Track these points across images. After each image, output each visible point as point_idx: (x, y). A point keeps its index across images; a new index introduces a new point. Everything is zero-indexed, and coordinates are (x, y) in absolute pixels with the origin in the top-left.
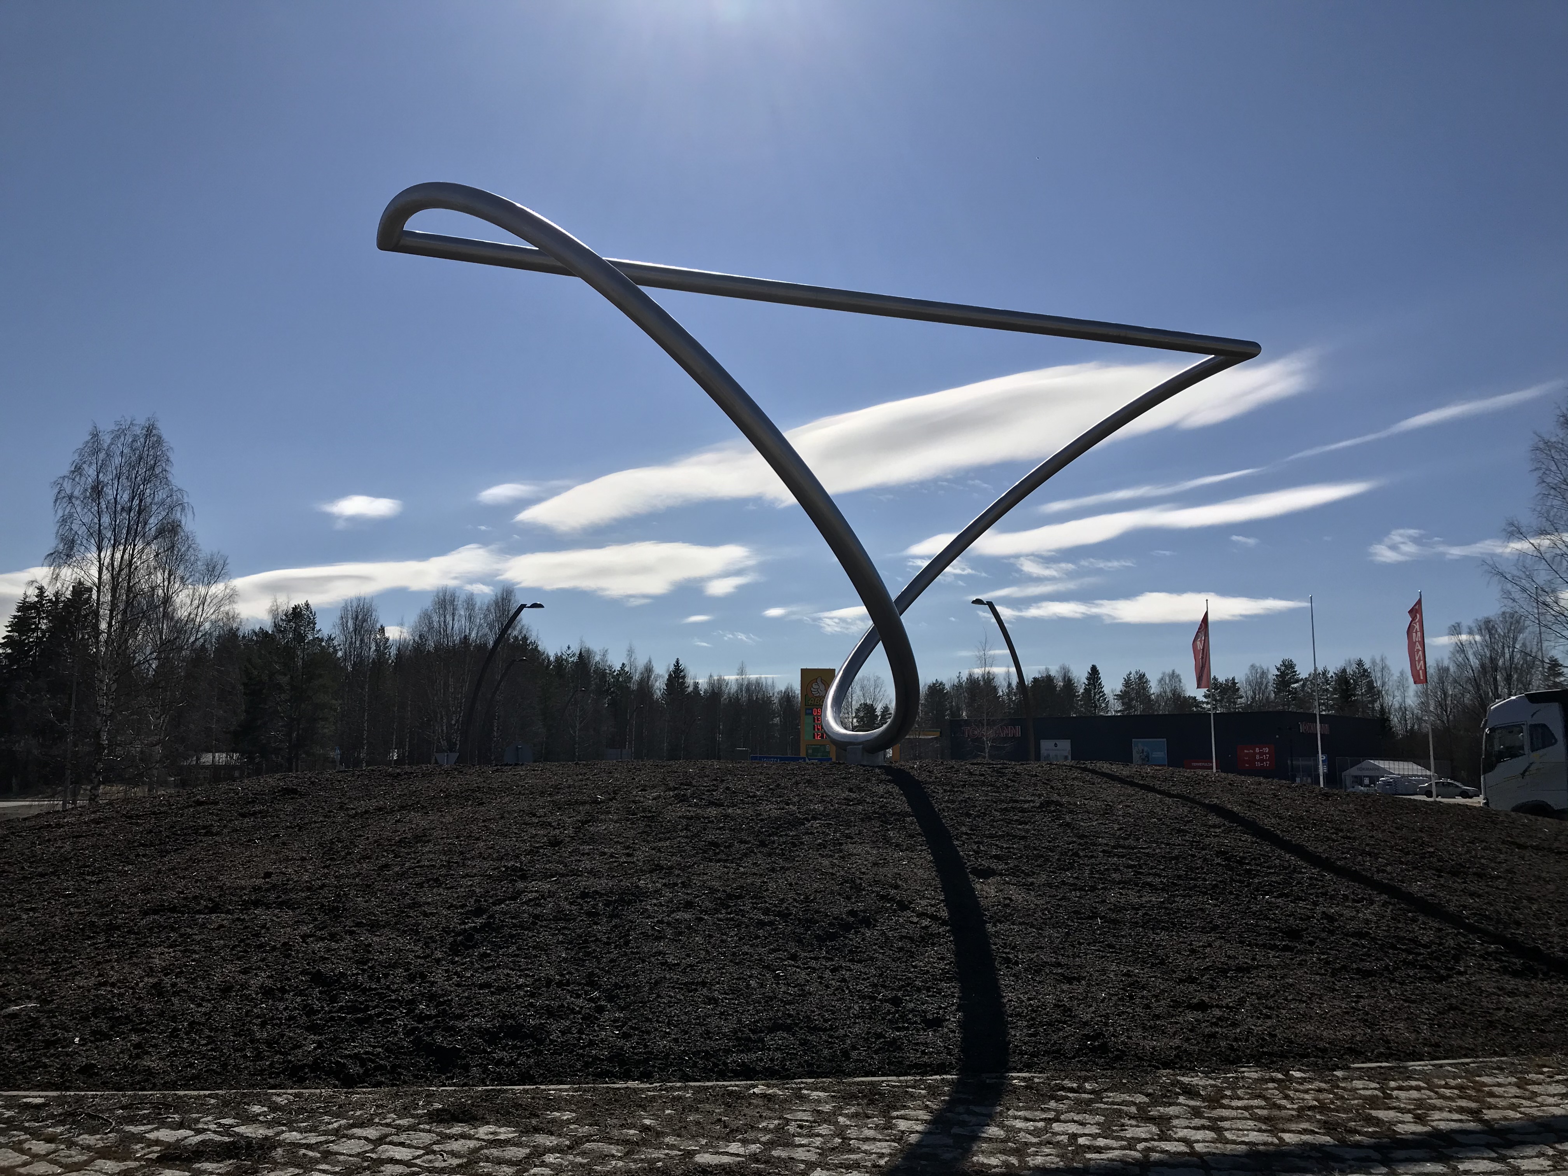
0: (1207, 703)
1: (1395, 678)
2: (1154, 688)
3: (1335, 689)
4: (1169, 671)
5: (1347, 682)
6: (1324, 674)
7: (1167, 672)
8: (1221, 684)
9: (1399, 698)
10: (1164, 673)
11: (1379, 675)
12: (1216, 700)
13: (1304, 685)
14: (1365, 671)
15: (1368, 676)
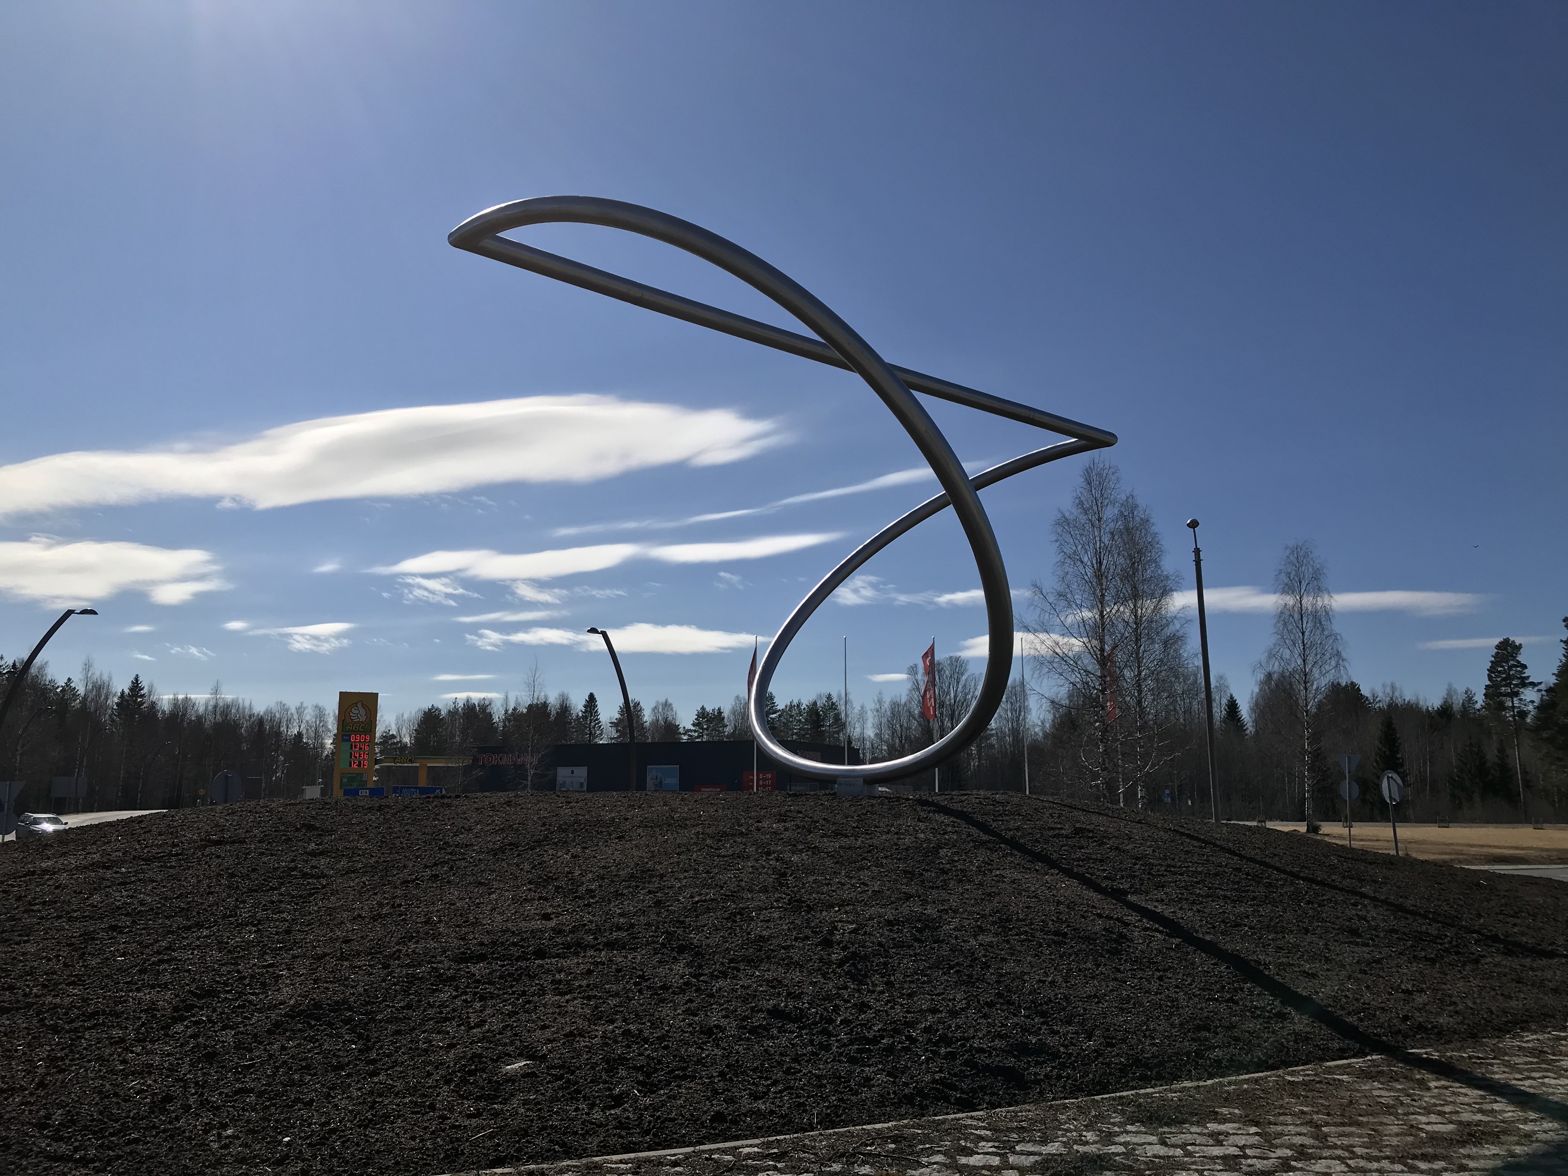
0: (695, 731)
1: (856, 711)
2: (647, 717)
3: (806, 720)
4: (662, 700)
5: (818, 714)
6: (798, 706)
7: (661, 701)
8: (708, 714)
9: (858, 730)
10: (658, 702)
11: (844, 708)
12: (703, 729)
13: (780, 716)
14: (833, 704)
15: (835, 709)
